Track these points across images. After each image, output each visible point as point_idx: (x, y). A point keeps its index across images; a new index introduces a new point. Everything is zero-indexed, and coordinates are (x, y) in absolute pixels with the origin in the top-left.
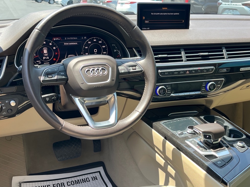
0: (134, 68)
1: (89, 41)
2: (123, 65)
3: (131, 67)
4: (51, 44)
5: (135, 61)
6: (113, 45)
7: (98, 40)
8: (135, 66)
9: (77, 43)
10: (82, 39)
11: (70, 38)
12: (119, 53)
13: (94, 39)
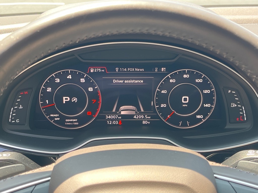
1: (172, 77)
4: (83, 80)
6: (229, 91)
7: (193, 77)
9: (142, 81)
10: (156, 72)
11: (127, 68)
12: (242, 111)
13: (184, 73)
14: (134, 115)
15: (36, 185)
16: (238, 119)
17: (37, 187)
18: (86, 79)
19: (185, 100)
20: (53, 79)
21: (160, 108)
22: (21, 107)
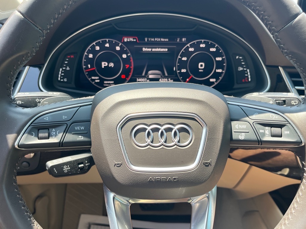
0: (277, 130)
1: (191, 46)
2: (247, 119)
3: (267, 128)
4: (118, 48)
5: (283, 113)
6: (237, 57)
7: (208, 46)
8: (281, 126)
9: (167, 50)
10: (178, 42)
11: (154, 39)
12: (247, 73)
13: (201, 43)
14: (159, 79)
15: (81, 106)
16: (243, 81)
17: (81, 108)
18: (121, 47)
19: (201, 66)
20: (94, 47)
21: (180, 73)
22: (68, 69)
